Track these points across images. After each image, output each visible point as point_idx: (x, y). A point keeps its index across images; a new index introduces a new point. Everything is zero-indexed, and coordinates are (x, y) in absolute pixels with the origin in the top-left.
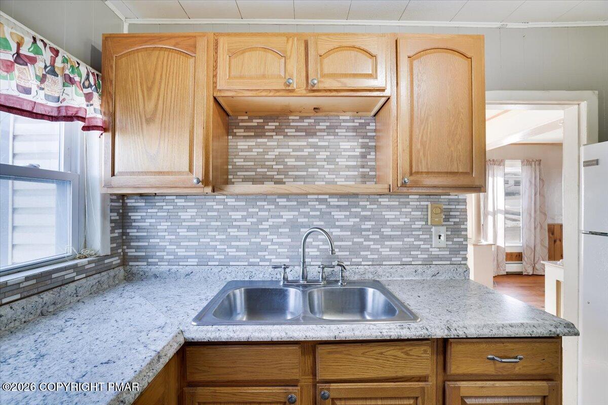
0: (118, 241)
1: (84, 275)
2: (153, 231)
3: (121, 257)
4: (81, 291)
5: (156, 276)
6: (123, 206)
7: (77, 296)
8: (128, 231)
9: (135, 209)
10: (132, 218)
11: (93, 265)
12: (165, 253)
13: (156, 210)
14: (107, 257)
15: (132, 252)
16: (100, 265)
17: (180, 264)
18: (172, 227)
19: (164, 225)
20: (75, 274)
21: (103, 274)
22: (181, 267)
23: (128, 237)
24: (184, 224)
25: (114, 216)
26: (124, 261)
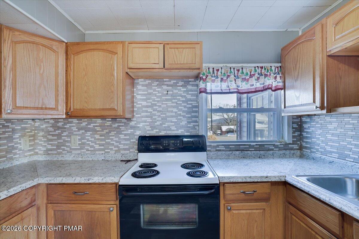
0: (297, 138)
1: (278, 149)
2: (314, 134)
3: (300, 146)
4: (275, 155)
5: (314, 159)
6: (300, 121)
7: (273, 156)
8: (303, 133)
9: (306, 122)
10: (304, 127)
11: (283, 146)
12: (319, 148)
13: (315, 123)
14: (290, 144)
15: (304, 144)
16: (286, 147)
17: (328, 155)
18: (323, 133)
19: (319, 132)
20: (274, 148)
21: (287, 151)
22: (328, 157)
23: (303, 137)
24: (330, 132)
25: (295, 126)
26: (301, 148)
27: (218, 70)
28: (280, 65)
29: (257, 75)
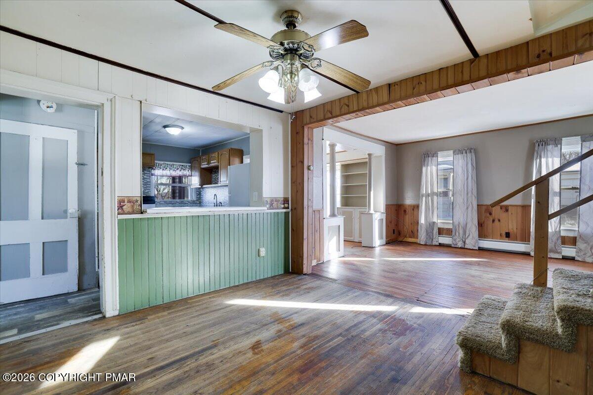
0: (198, 198)
8: (201, 196)
11: (192, 202)
14: (195, 201)
25: (198, 193)
26: (200, 203)
27: (161, 165)
28: (190, 165)
29: (180, 169)
